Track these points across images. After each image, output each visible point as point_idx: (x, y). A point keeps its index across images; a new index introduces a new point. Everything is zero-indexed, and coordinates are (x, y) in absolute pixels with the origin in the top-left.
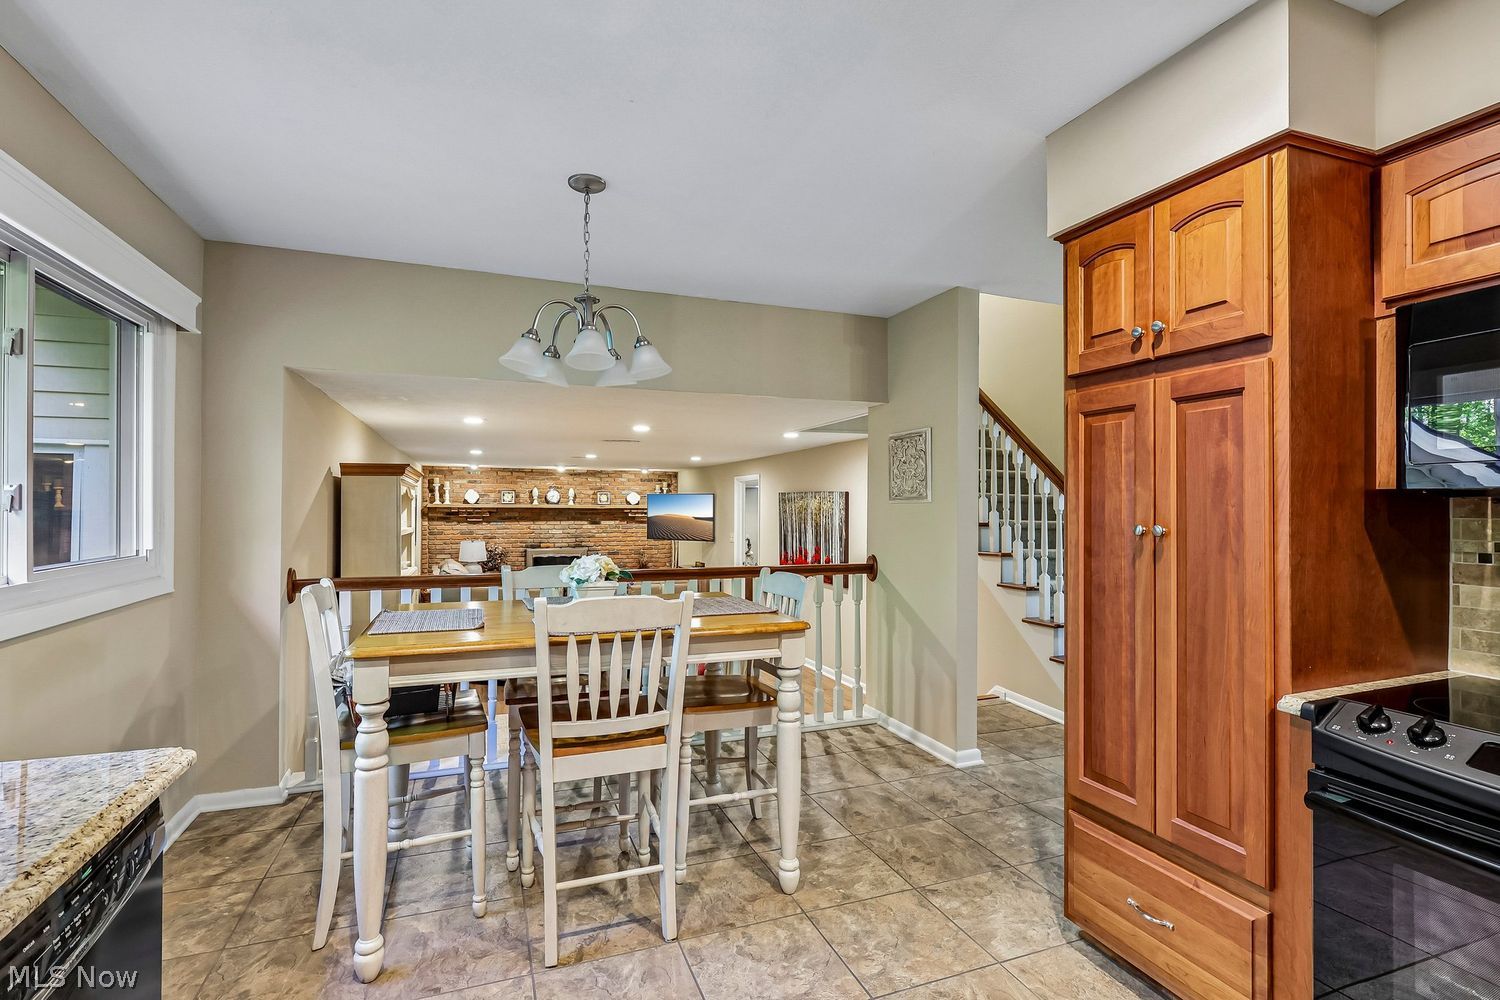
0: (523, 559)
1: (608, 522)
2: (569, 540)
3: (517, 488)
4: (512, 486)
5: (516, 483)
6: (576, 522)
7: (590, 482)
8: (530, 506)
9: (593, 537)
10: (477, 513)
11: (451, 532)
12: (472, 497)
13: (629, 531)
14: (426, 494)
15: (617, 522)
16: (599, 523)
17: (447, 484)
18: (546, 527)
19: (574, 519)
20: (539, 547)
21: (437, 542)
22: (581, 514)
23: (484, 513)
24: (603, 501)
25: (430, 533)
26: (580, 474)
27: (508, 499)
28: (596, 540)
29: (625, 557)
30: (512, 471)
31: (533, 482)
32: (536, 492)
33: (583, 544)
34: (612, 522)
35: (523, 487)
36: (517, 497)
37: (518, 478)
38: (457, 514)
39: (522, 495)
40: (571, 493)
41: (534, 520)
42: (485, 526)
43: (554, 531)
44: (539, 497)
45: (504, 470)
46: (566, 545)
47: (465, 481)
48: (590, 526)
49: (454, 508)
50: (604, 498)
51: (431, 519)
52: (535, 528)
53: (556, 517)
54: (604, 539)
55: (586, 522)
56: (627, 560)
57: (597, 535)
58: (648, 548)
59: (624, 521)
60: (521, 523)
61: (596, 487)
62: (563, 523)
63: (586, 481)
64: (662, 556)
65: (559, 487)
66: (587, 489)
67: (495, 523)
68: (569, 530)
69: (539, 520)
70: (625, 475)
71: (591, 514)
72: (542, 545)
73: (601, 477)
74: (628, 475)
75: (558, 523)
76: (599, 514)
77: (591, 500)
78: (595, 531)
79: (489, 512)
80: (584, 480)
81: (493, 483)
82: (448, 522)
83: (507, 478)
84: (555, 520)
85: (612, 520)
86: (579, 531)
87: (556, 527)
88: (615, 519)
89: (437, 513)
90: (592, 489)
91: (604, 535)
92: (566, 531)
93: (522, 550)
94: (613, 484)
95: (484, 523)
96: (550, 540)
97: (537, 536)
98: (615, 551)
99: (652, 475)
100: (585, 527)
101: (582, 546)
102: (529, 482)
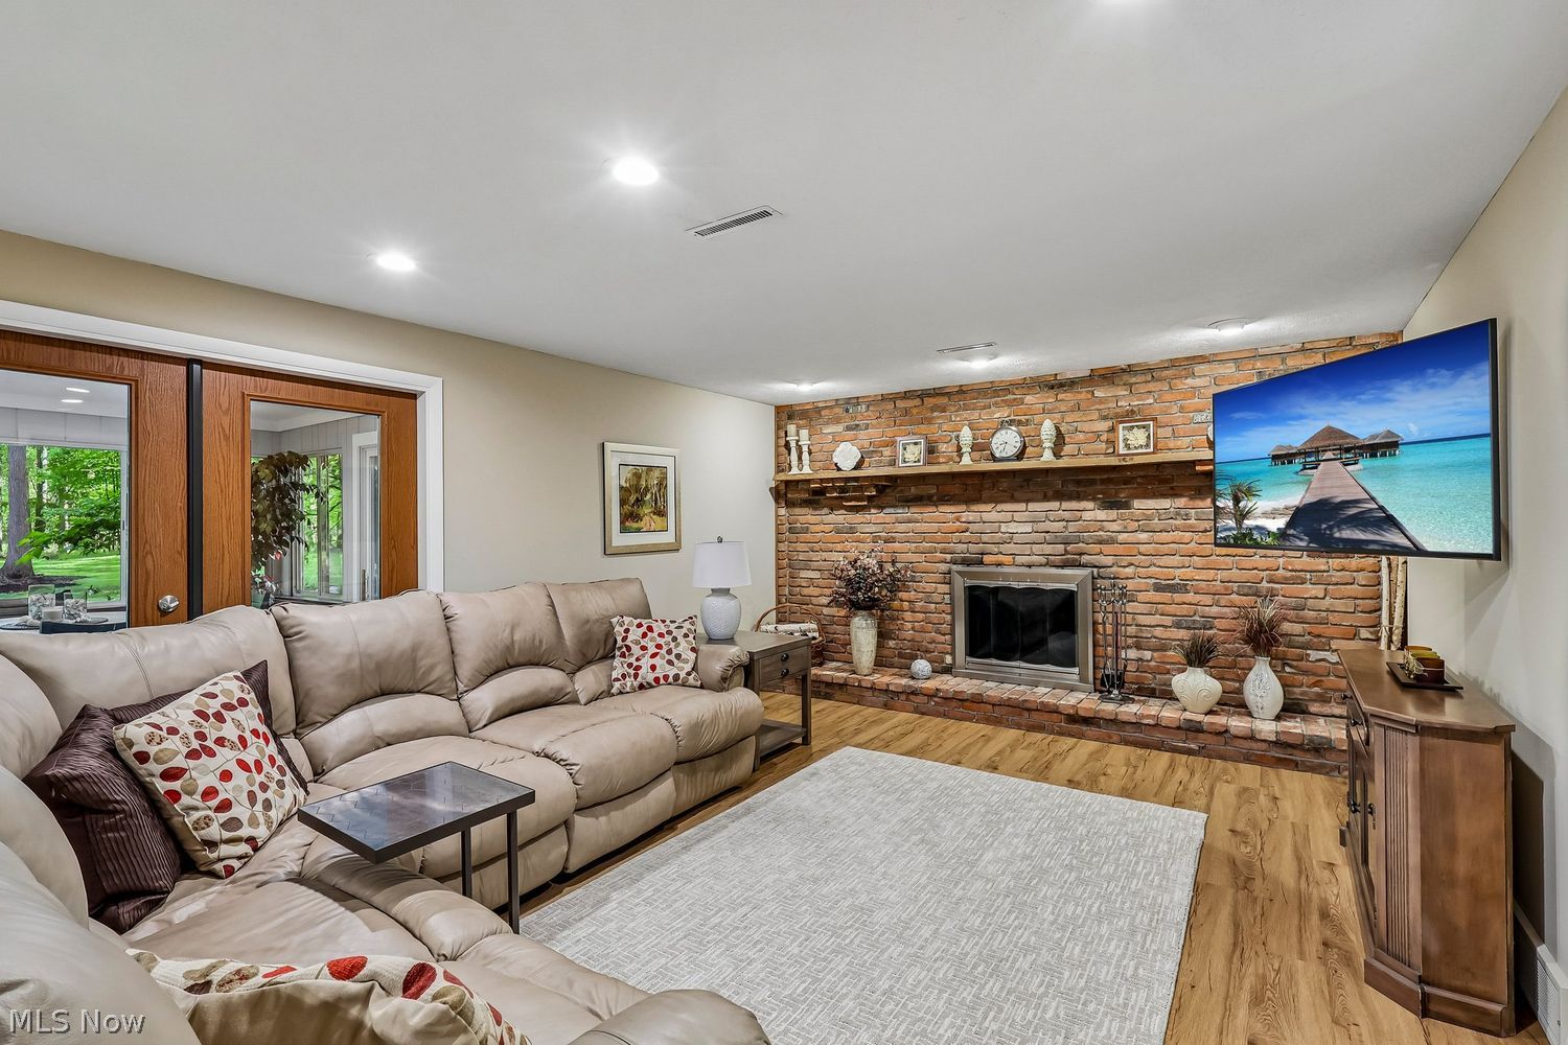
0: (945, 588)
1: (1152, 503)
2: (1048, 549)
3: (934, 431)
4: (921, 429)
5: (929, 421)
6: (1066, 505)
7: (1101, 401)
8: (956, 468)
9: (1111, 541)
10: (855, 489)
11: (821, 527)
12: (846, 457)
14: (782, 458)
15: (1181, 502)
16: (1126, 506)
17: (805, 436)
18: (994, 516)
19: (1060, 496)
20: (981, 563)
21: (800, 547)
22: (1078, 483)
23: (867, 488)
24: (1134, 443)
25: (791, 531)
26: (1072, 384)
27: (911, 457)
28: (1120, 549)
29: (1208, 599)
30: (924, 395)
31: (965, 414)
32: (966, 435)
33: (1085, 559)
34: (1166, 503)
35: (940, 427)
36: (931, 450)
37: (933, 410)
38: (821, 492)
39: (943, 447)
40: (1047, 429)
41: (969, 501)
42: (875, 515)
43: (1013, 528)
44: (975, 447)
45: (907, 395)
46: (1043, 560)
47: (840, 428)
48: (1102, 515)
50: (1138, 437)
51: (790, 504)
52: (971, 519)
53: (1016, 494)
54: (1142, 548)
55: (1090, 505)
56: (1215, 610)
57: (1122, 537)
58: (1286, 578)
59: (1203, 499)
60: (943, 508)
61: (1118, 410)
62: (1032, 506)
63: (1090, 396)
64: (1339, 605)
65: (1023, 418)
66: (1096, 415)
67: (892, 510)
68: (1048, 523)
69: (978, 500)
70: (1202, 367)
71: (1103, 481)
72: (987, 559)
73: (1133, 380)
74: (1215, 366)
75: (1022, 506)
76: (1127, 481)
77: (1104, 445)
78: (1115, 527)
79: (876, 486)
80: (1083, 396)
81: (888, 426)
82: (815, 509)
83: (915, 411)
84: (1013, 499)
85: (1163, 496)
86: (1072, 527)
87: (1017, 516)
88: (1173, 494)
89: (799, 492)
90: (1105, 418)
91: (1143, 536)
92: (1042, 526)
93: (944, 567)
94: (1168, 397)
95: (873, 511)
96: (1004, 548)
97: (974, 538)
98: (1177, 581)
99: (1300, 356)
100: (1087, 516)
101: (1080, 565)
102: (956, 416)
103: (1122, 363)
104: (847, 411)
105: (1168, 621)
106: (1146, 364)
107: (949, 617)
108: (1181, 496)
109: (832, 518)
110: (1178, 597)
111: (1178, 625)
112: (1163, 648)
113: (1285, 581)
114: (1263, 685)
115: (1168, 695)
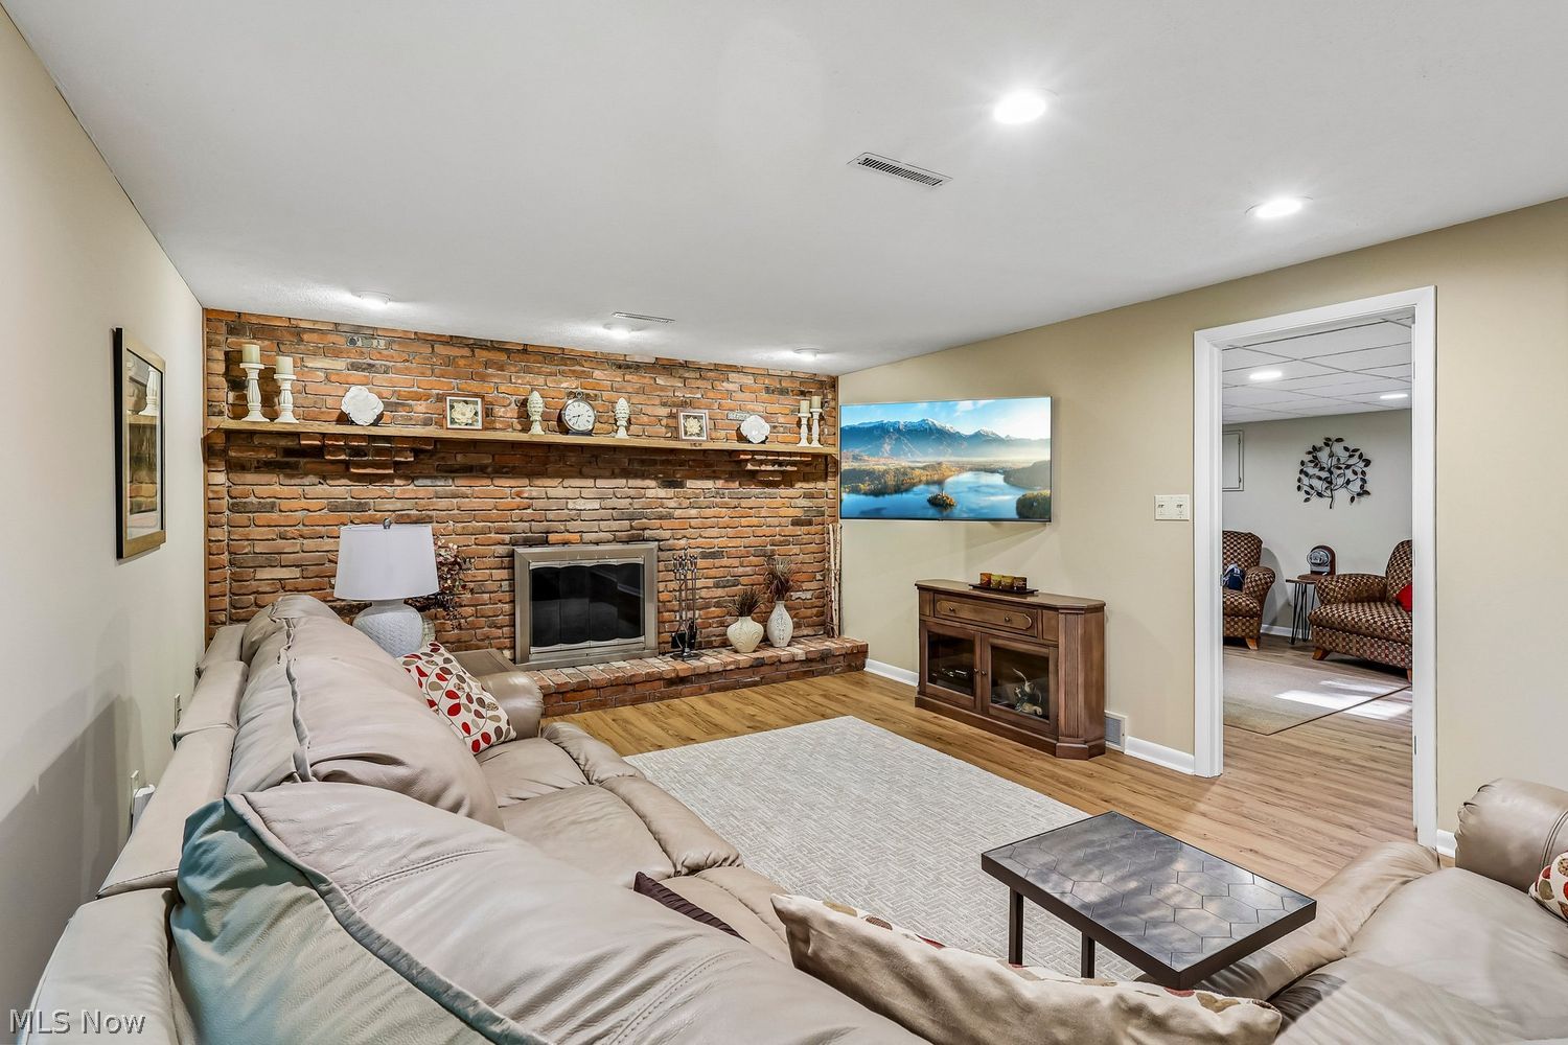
0: (504, 574)
1: (699, 484)
2: (615, 525)
3: (488, 390)
4: (474, 386)
5: (483, 378)
6: (632, 483)
7: (663, 388)
8: (524, 437)
9: (670, 517)
10: (379, 451)
11: (303, 503)
12: (362, 405)
13: (744, 503)
15: (720, 483)
16: (681, 485)
17: (286, 367)
18: (559, 492)
19: (626, 474)
20: (545, 542)
21: (255, 533)
22: (643, 462)
23: (400, 451)
24: (695, 432)
25: (233, 508)
26: (636, 367)
27: (464, 419)
28: (676, 523)
29: (736, 562)
30: (475, 345)
32: (537, 403)
33: (647, 533)
34: (709, 484)
35: (507, 386)
36: (488, 413)
37: (487, 365)
38: (317, 452)
39: (499, 411)
40: (622, 409)
41: (532, 475)
42: (400, 488)
43: (580, 504)
44: (545, 418)
45: (452, 341)
46: (609, 536)
47: (340, 364)
48: (662, 493)
49: (308, 435)
50: (693, 425)
51: (234, 467)
52: (534, 494)
53: (584, 470)
54: (693, 522)
55: (652, 483)
56: (741, 570)
57: (678, 513)
58: (781, 542)
59: (734, 481)
60: (497, 482)
61: (675, 399)
62: (600, 483)
63: (653, 382)
64: (807, 558)
65: (592, 393)
66: (657, 402)
67: (428, 482)
68: (615, 499)
69: (543, 474)
70: (734, 375)
71: (663, 462)
72: (552, 537)
73: (686, 375)
74: (741, 375)
75: (589, 482)
76: (682, 464)
77: (664, 429)
78: (672, 504)
79: (413, 450)
80: (646, 381)
81: (423, 374)
82: (292, 476)
83: (462, 362)
84: (581, 475)
85: (708, 478)
86: (637, 504)
87: (585, 493)
88: (714, 477)
89: (255, 448)
90: (664, 404)
91: (693, 512)
92: (609, 503)
93: (501, 550)
94: (711, 394)
95: (397, 482)
96: (571, 525)
97: (538, 515)
98: (716, 549)
99: (789, 380)
100: (650, 493)
101: (643, 540)
102: (518, 378)
103: (681, 358)
104: (353, 342)
105: (710, 582)
106: (698, 363)
107: (507, 607)
108: (719, 478)
109: (323, 489)
110: (717, 562)
111: (717, 586)
112: (707, 606)
113: (780, 544)
114: (782, 622)
115: (725, 644)
